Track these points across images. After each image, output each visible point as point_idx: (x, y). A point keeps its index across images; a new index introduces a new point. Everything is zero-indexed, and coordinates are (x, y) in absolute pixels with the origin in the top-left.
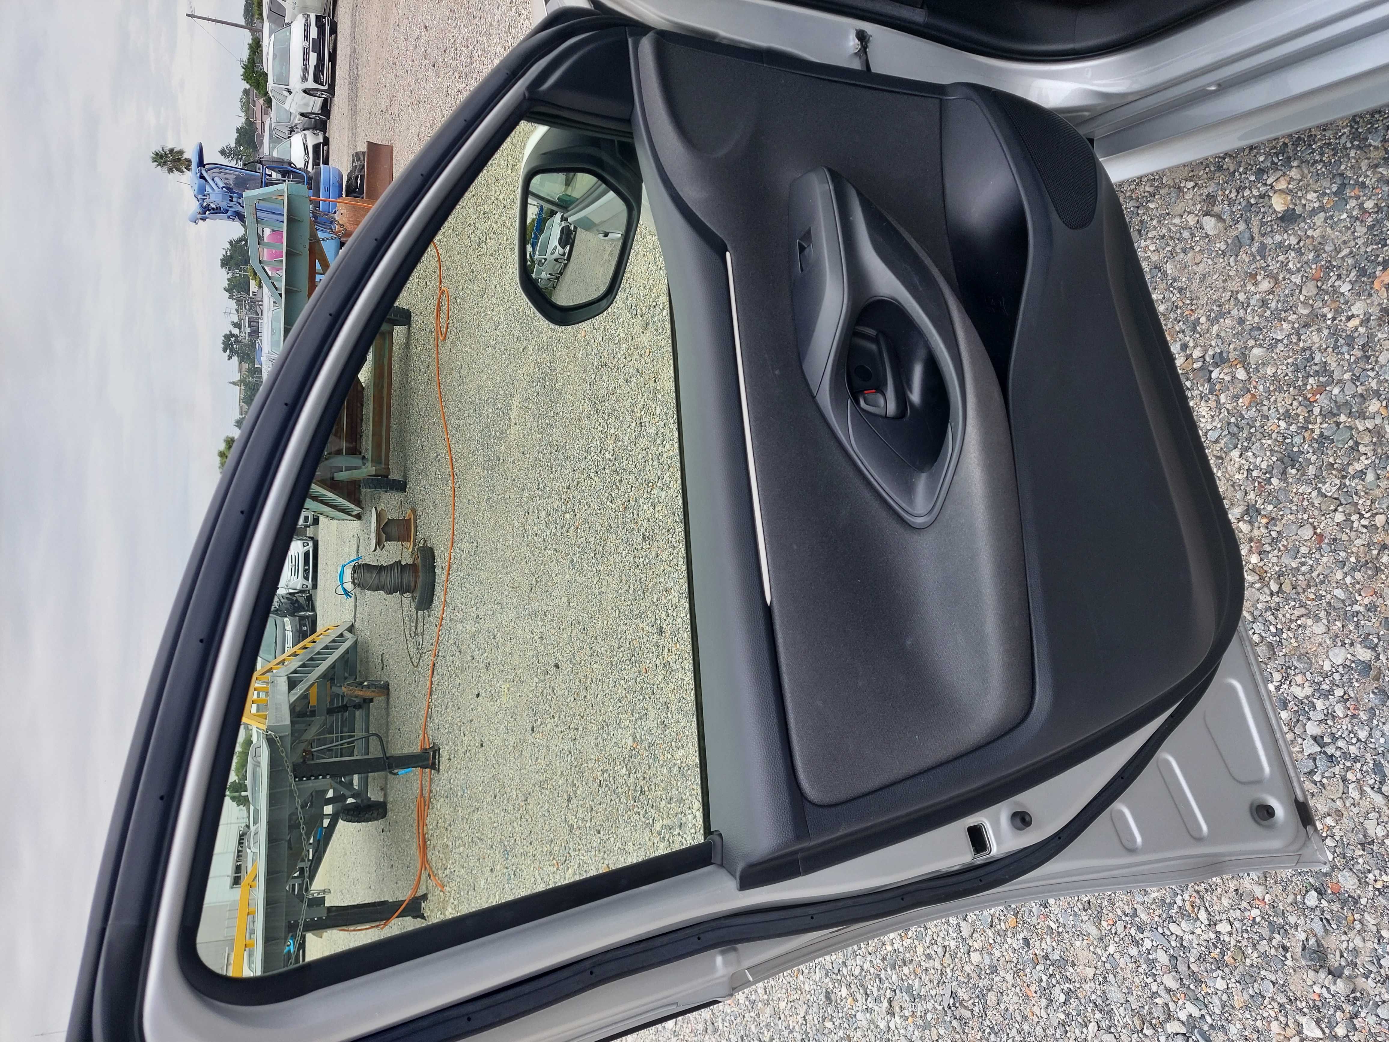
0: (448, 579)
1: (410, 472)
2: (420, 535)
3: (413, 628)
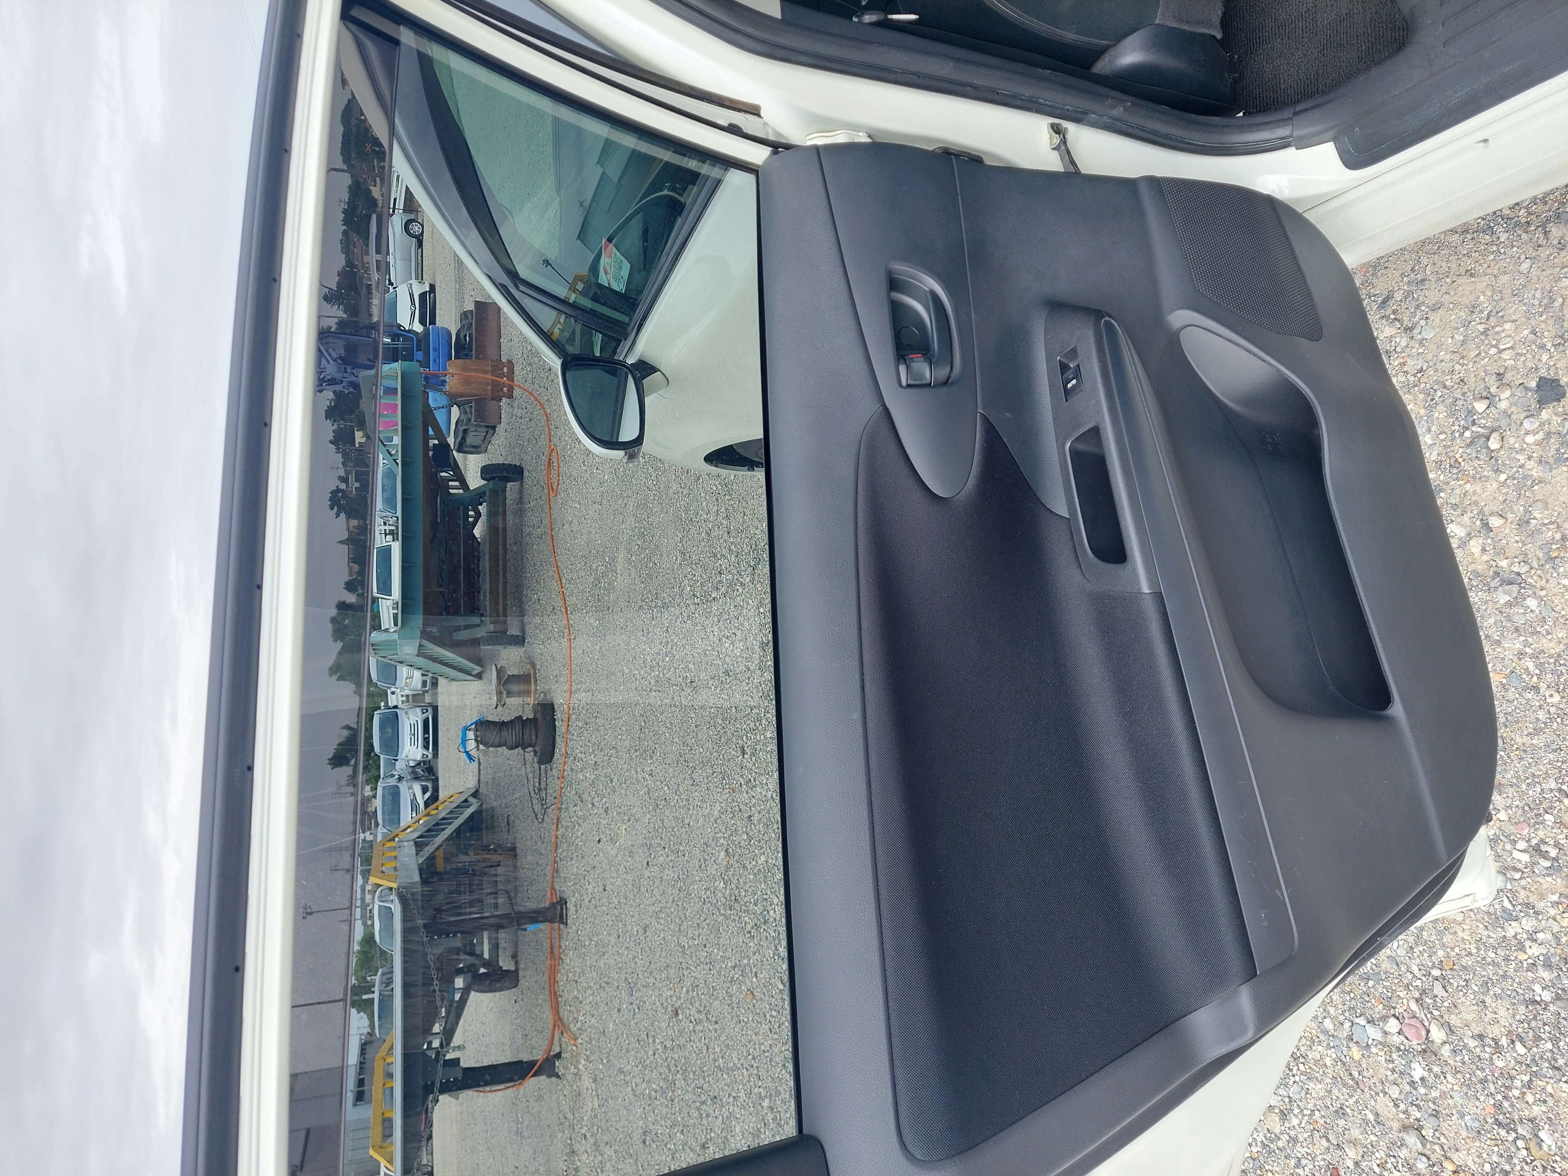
0: (568, 730)
1: (527, 628)
2: (540, 689)
3: (537, 784)
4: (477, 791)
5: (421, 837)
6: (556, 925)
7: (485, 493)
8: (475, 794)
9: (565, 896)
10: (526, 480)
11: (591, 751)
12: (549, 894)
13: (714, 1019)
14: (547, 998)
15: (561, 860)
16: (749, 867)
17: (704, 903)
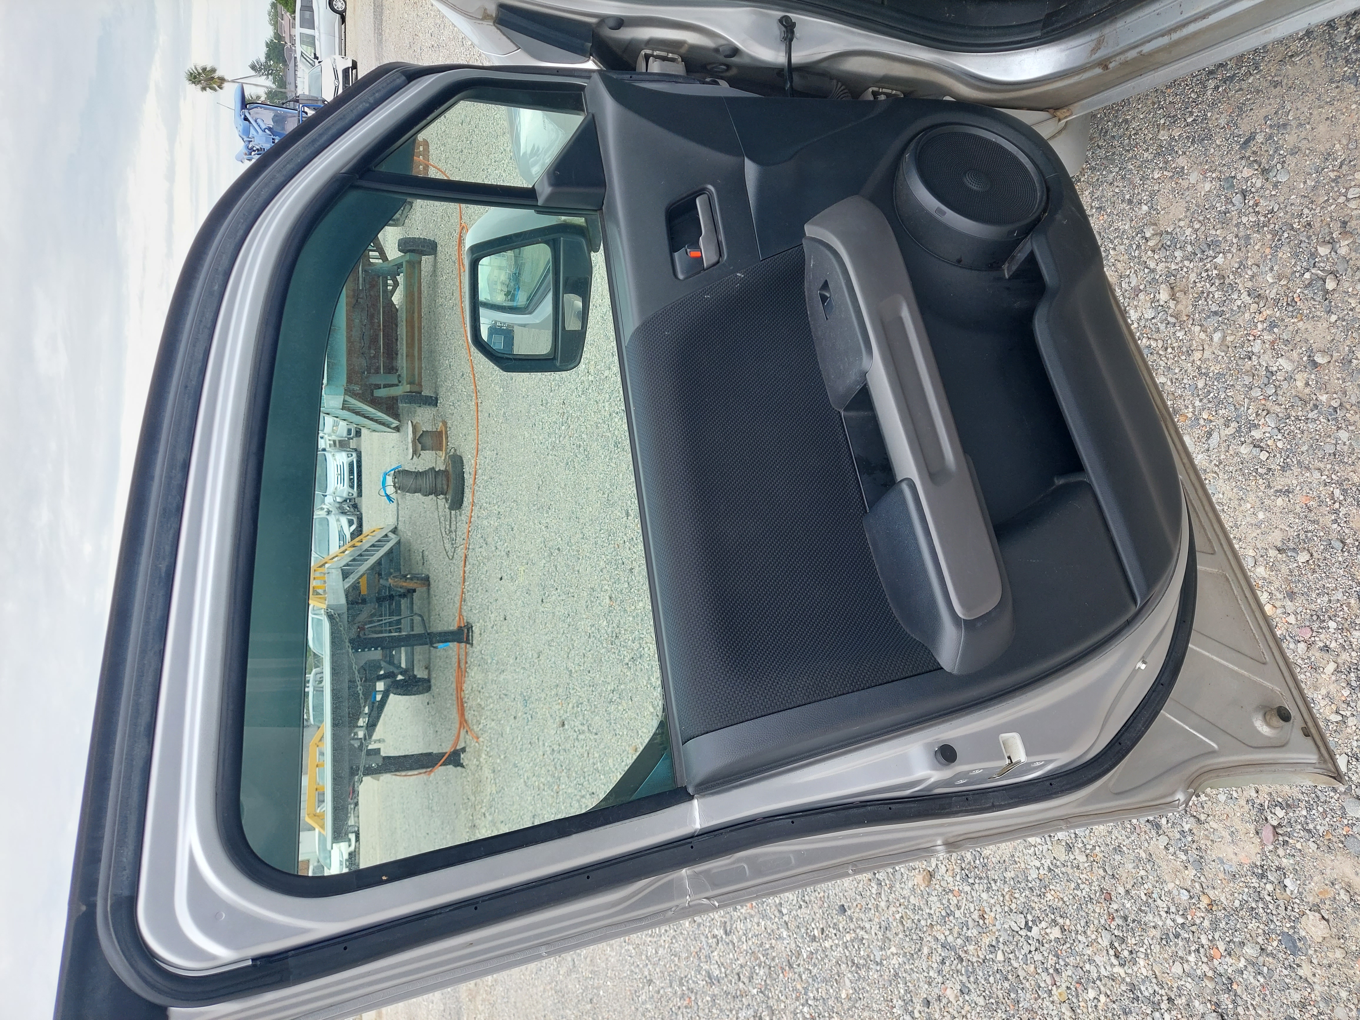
0: (475, 483)
1: (440, 389)
2: (450, 445)
3: (448, 527)
4: (396, 528)
5: (347, 565)
6: (463, 645)
7: (401, 264)
8: (395, 531)
9: (470, 621)
10: (439, 254)
11: (495, 502)
12: (457, 618)
13: (594, 731)
14: (455, 702)
15: (468, 591)
16: (628, 610)
17: (589, 637)
